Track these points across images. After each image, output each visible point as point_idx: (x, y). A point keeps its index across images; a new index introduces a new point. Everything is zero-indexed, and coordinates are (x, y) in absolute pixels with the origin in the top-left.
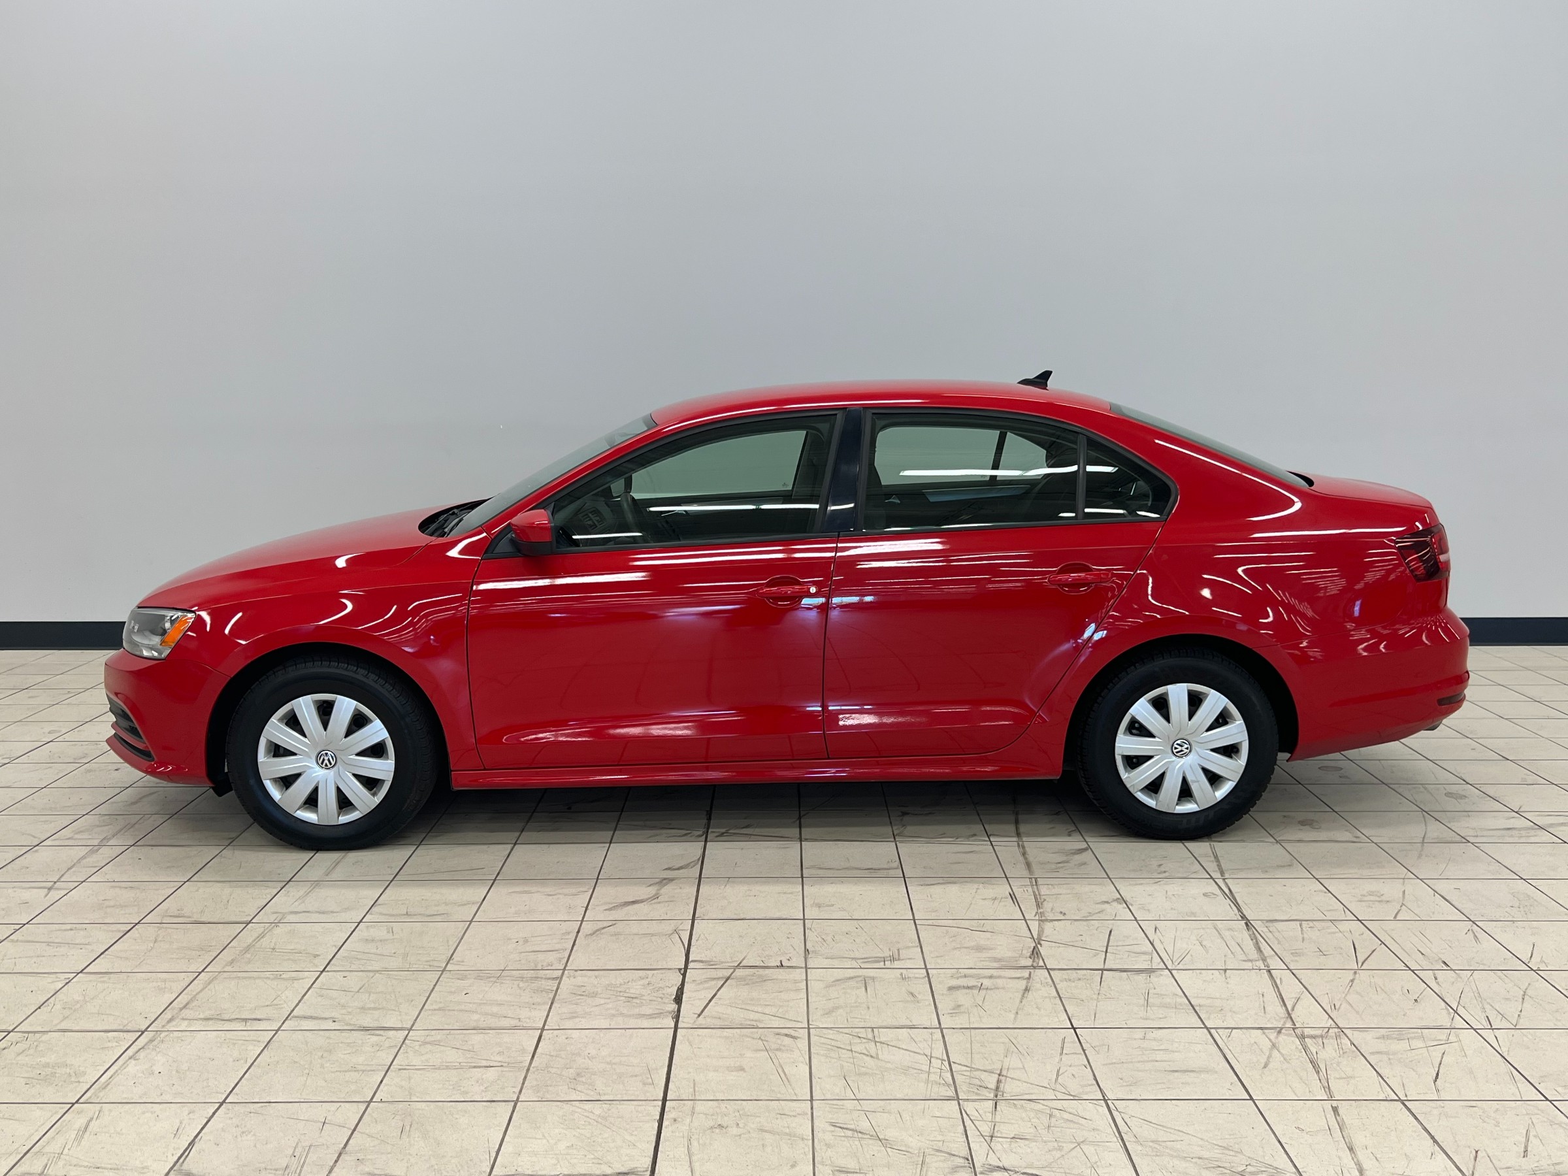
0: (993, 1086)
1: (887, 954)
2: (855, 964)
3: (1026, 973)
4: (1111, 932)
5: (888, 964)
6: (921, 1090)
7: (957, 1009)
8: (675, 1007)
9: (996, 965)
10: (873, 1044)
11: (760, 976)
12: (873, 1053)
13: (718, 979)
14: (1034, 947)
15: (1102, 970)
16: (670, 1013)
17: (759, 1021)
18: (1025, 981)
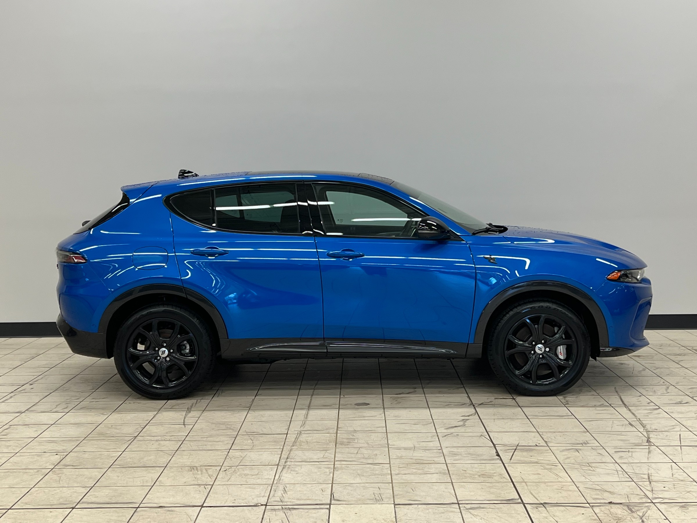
0: (647, 478)
1: (582, 442)
2: (569, 445)
3: (647, 447)
4: (680, 435)
5: (584, 445)
6: (618, 480)
7: (621, 457)
8: (497, 457)
9: (632, 445)
10: (590, 468)
11: (530, 449)
12: (592, 469)
13: (512, 449)
14: (647, 440)
15: (681, 446)
16: (498, 459)
17: (539, 461)
18: (648, 450)
